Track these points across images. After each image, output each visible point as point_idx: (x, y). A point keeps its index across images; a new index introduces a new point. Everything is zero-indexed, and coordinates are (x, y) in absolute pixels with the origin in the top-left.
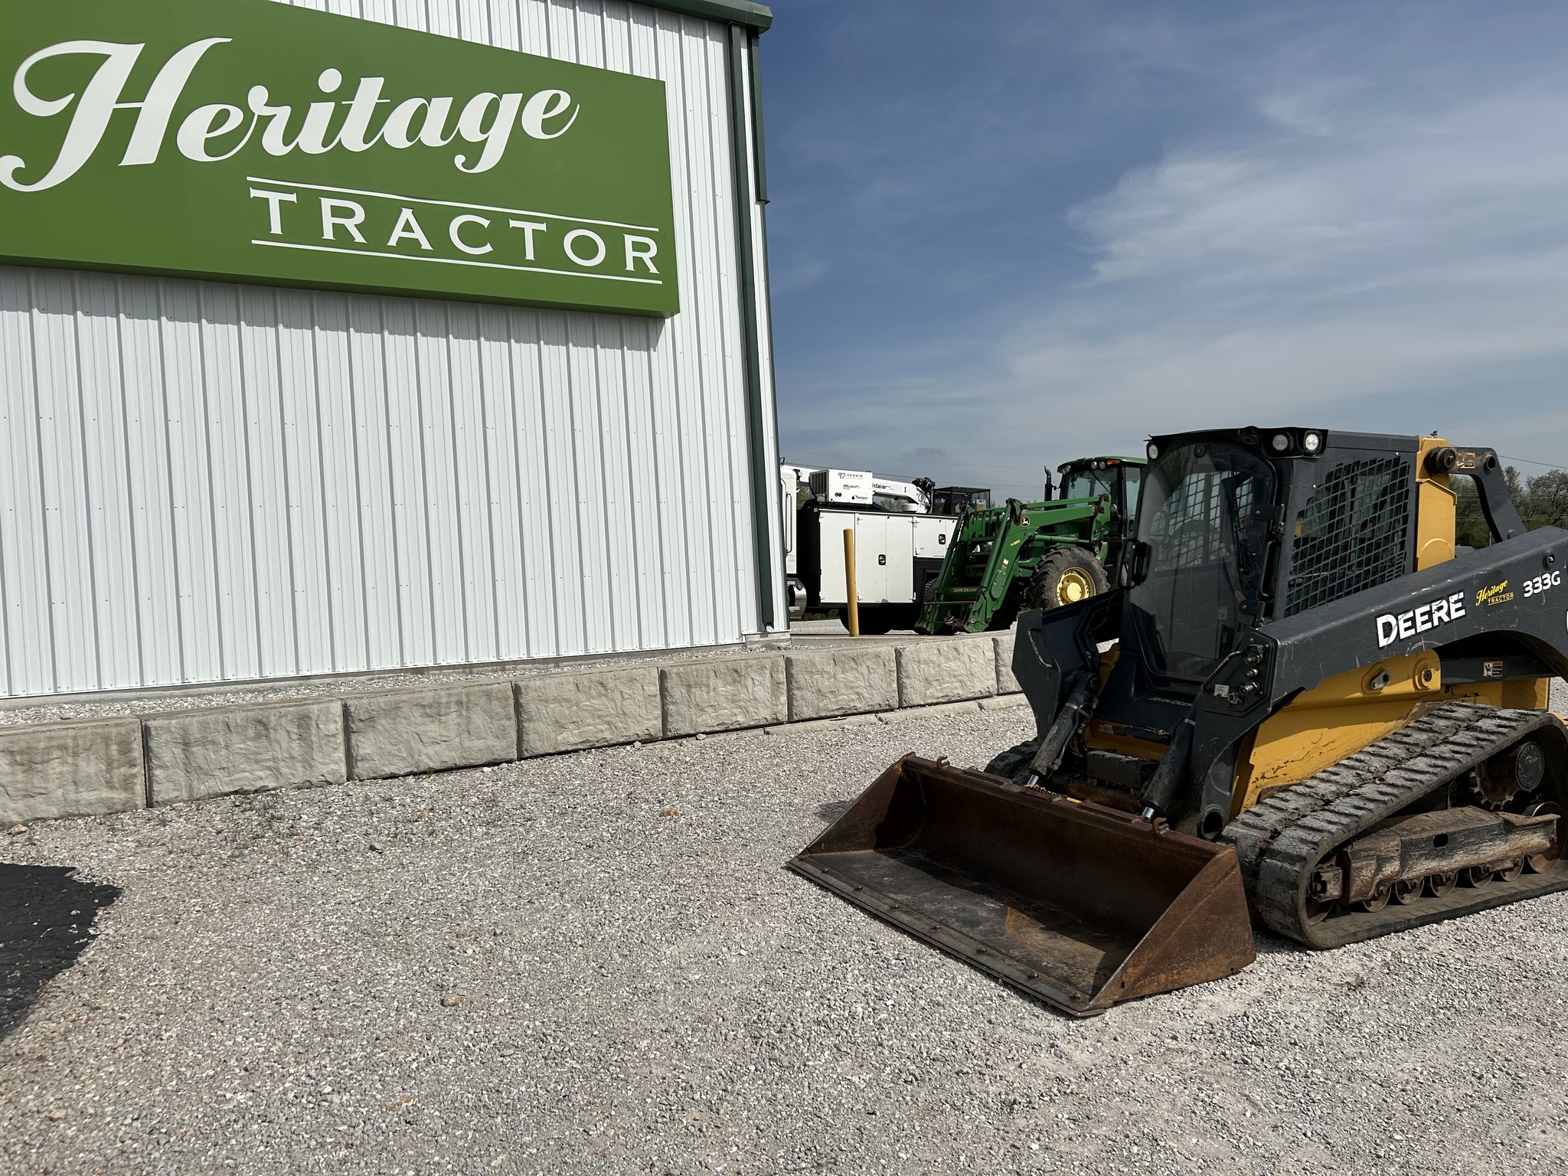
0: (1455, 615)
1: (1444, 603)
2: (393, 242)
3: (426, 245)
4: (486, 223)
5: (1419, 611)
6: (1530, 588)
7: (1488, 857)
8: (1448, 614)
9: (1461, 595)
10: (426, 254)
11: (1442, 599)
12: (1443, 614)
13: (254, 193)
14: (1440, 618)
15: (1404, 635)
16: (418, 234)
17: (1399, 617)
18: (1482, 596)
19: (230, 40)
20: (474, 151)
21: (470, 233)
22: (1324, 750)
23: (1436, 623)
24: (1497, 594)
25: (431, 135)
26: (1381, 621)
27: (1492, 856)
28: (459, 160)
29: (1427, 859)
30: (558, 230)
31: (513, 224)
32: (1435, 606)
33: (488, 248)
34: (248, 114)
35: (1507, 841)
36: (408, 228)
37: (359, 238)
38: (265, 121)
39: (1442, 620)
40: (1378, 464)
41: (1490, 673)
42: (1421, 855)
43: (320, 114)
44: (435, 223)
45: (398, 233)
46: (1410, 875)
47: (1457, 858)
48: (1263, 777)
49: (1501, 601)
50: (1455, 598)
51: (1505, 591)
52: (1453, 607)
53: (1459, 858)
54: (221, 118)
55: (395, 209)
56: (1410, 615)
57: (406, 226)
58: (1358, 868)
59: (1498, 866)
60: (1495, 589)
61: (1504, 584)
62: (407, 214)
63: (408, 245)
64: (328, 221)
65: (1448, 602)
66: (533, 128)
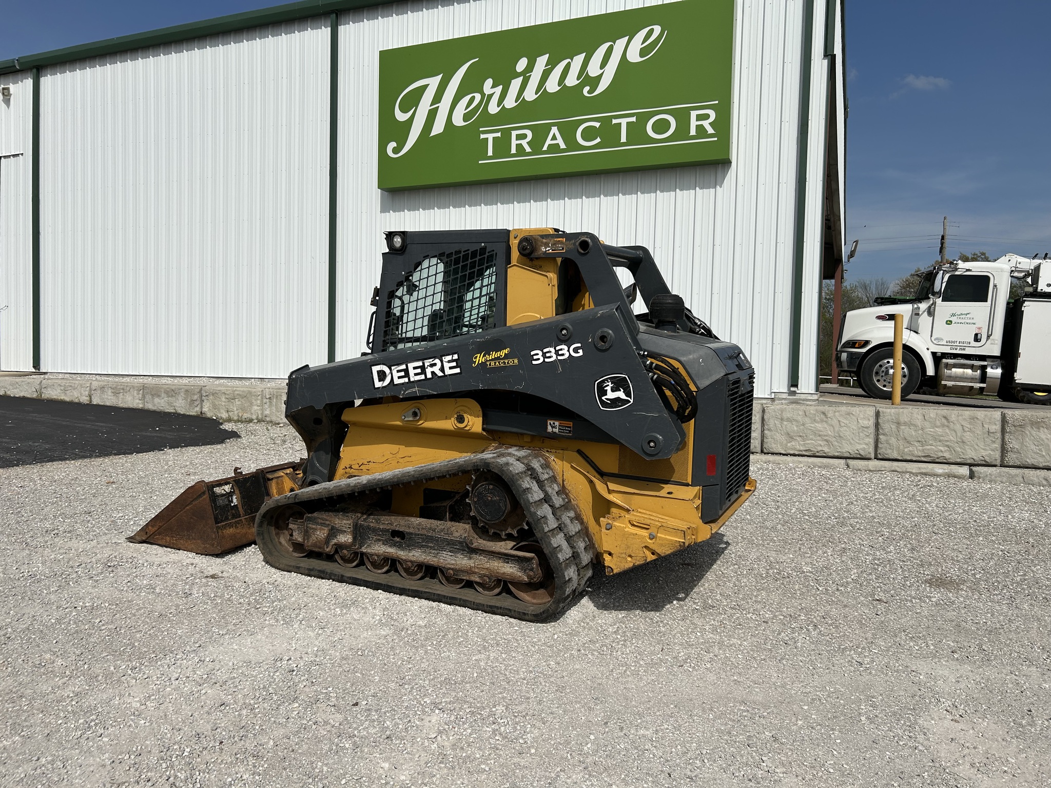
0: (448, 372)
1: (437, 361)
2: (545, 148)
3: (563, 146)
4: (597, 125)
5: (411, 366)
6: (540, 356)
7: (449, 564)
8: (442, 369)
9: (456, 357)
10: (564, 151)
11: (435, 358)
12: (436, 369)
13: (482, 136)
14: (433, 373)
15: (397, 381)
16: (560, 141)
17: (393, 368)
18: (479, 359)
19: (477, 59)
20: (594, 82)
21: (589, 134)
22: (401, 460)
23: (429, 376)
24: (498, 358)
25: (572, 80)
26: (375, 369)
27: (453, 564)
28: (587, 89)
29: (383, 544)
30: (643, 119)
31: (614, 121)
32: (427, 362)
33: (598, 140)
34: (483, 95)
35: (470, 558)
36: (554, 138)
37: (528, 149)
38: (490, 96)
39: (436, 375)
40: (463, 253)
41: (556, 430)
42: (379, 540)
43: (516, 84)
44: (568, 132)
45: (549, 142)
46: (369, 551)
47: (414, 553)
48: (351, 468)
49: (502, 365)
50: (449, 358)
51: (506, 356)
52: (446, 366)
53: (417, 554)
54: (472, 100)
55: (548, 128)
56: (404, 367)
57: (555, 137)
58: (313, 528)
59: (463, 576)
60: (494, 355)
61: (506, 351)
62: (554, 130)
63: (554, 148)
64: (514, 142)
65: (442, 361)
66: (634, 57)
